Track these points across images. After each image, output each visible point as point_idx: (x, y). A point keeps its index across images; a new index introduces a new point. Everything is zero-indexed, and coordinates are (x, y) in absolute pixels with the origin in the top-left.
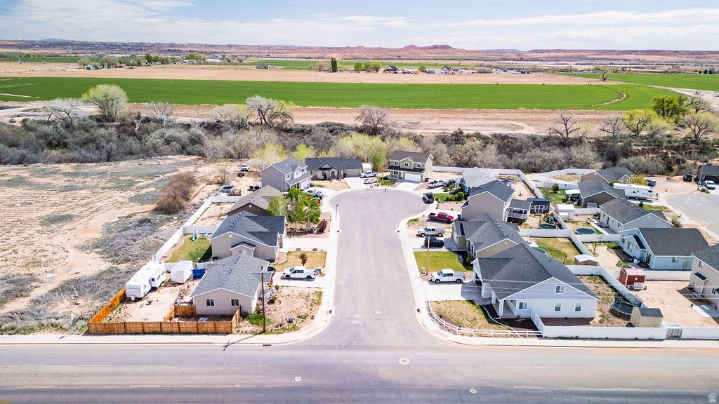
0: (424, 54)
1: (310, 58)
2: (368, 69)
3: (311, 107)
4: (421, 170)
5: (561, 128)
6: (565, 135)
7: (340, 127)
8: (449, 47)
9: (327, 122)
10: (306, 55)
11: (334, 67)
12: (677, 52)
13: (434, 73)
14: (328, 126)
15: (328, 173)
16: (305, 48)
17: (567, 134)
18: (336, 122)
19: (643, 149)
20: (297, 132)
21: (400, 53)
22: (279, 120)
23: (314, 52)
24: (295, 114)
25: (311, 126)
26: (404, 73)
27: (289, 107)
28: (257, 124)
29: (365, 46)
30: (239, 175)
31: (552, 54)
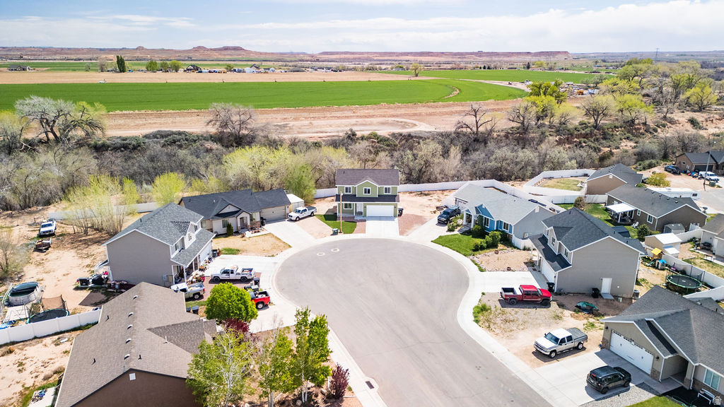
0: (216, 55)
1: (80, 60)
2: (165, 68)
3: (118, 112)
4: (393, 198)
5: (470, 120)
6: (475, 129)
7: (183, 136)
8: (241, 49)
9: (159, 131)
10: (73, 57)
11: (121, 66)
12: (443, 53)
13: (244, 72)
14: (162, 137)
15: (234, 222)
16: (69, 49)
17: (477, 128)
18: (174, 130)
19: (560, 139)
20: (116, 149)
21: (191, 55)
22: (79, 133)
23: (83, 54)
24: (106, 122)
25: (135, 138)
26: (210, 72)
27: (96, 113)
28: (41, 142)
29: (145, 47)
30: (38, 249)
31: (343, 56)
